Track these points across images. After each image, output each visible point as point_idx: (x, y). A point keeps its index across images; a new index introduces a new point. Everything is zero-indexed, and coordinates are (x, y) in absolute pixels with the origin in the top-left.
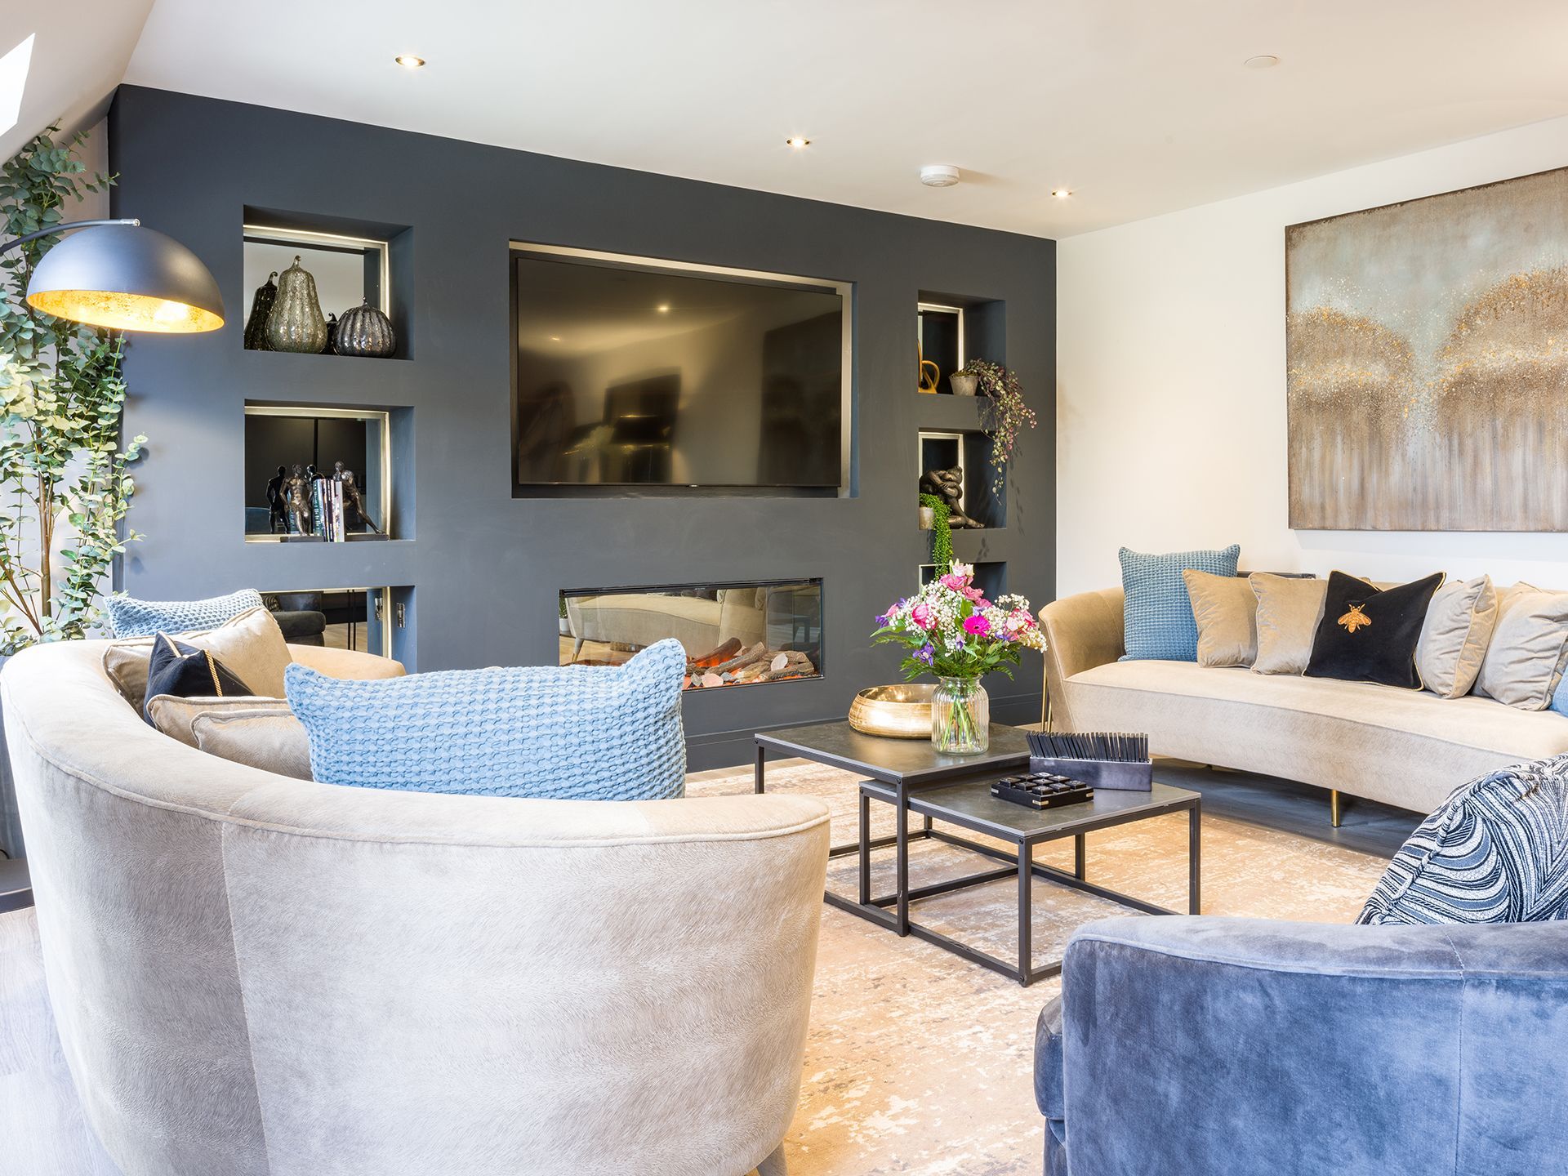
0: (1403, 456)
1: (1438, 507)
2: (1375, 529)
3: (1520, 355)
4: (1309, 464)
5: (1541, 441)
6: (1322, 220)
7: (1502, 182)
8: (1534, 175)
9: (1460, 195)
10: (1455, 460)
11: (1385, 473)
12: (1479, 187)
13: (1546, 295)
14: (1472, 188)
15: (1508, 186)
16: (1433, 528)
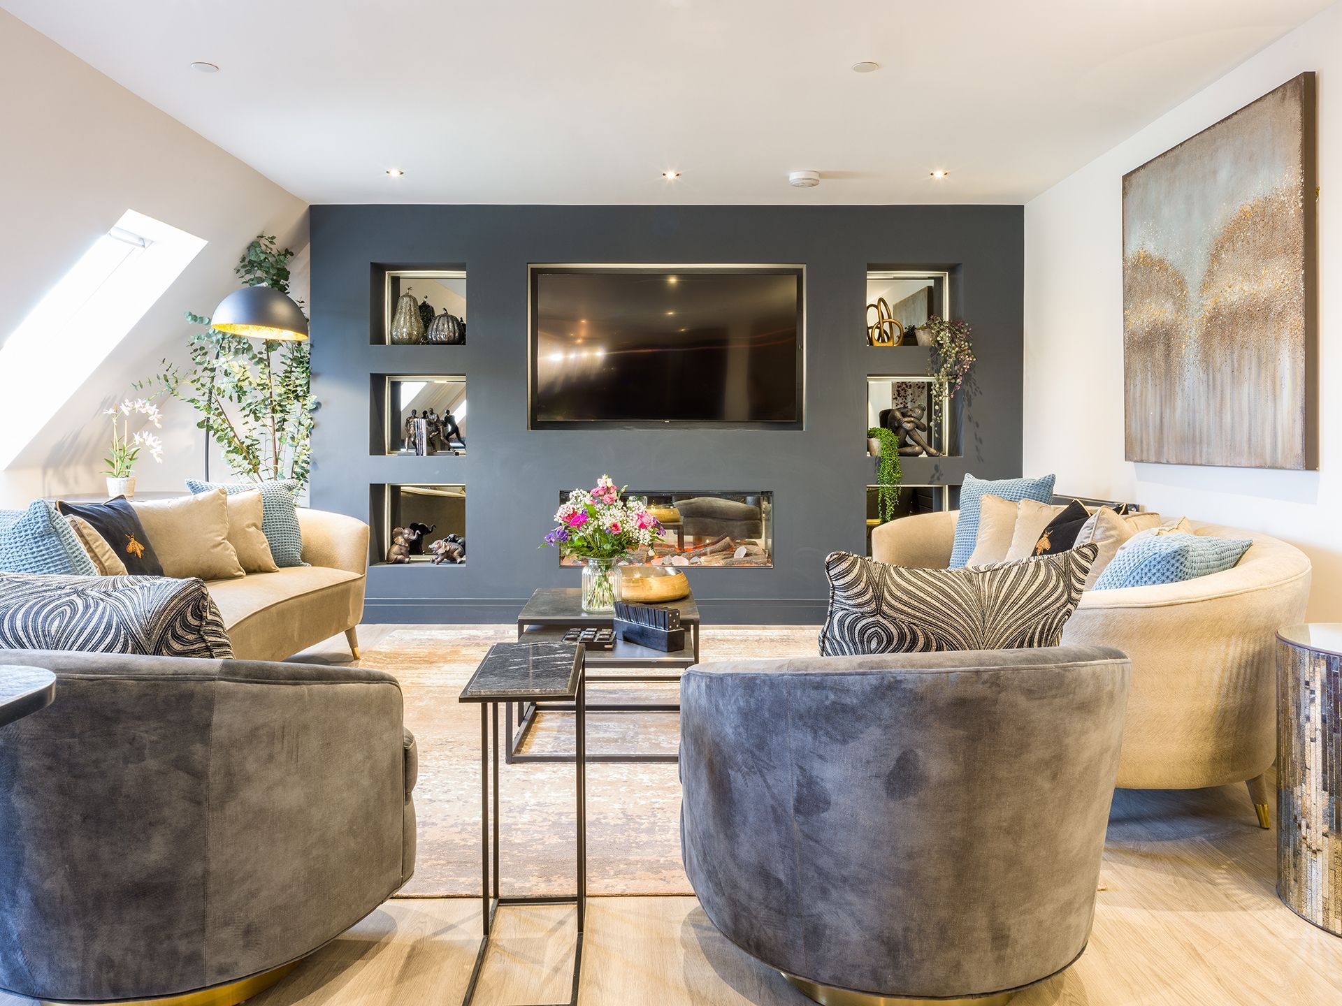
0: (1183, 390)
1: (1201, 442)
2: (1168, 463)
3: (1247, 287)
4: (1134, 399)
5: (1259, 375)
6: (1140, 167)
7: (1236, 113)
8: (1254, 102)
9: (1212, 130)
10: (1211, 395)
11: (1174, 410)
12: (1223, 121)
13: (1262, 223)
14: (1219, 123)
15: (1239, 116)
16: (1199, 463)
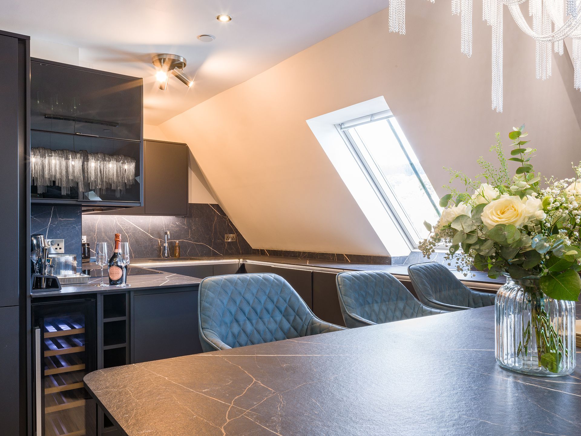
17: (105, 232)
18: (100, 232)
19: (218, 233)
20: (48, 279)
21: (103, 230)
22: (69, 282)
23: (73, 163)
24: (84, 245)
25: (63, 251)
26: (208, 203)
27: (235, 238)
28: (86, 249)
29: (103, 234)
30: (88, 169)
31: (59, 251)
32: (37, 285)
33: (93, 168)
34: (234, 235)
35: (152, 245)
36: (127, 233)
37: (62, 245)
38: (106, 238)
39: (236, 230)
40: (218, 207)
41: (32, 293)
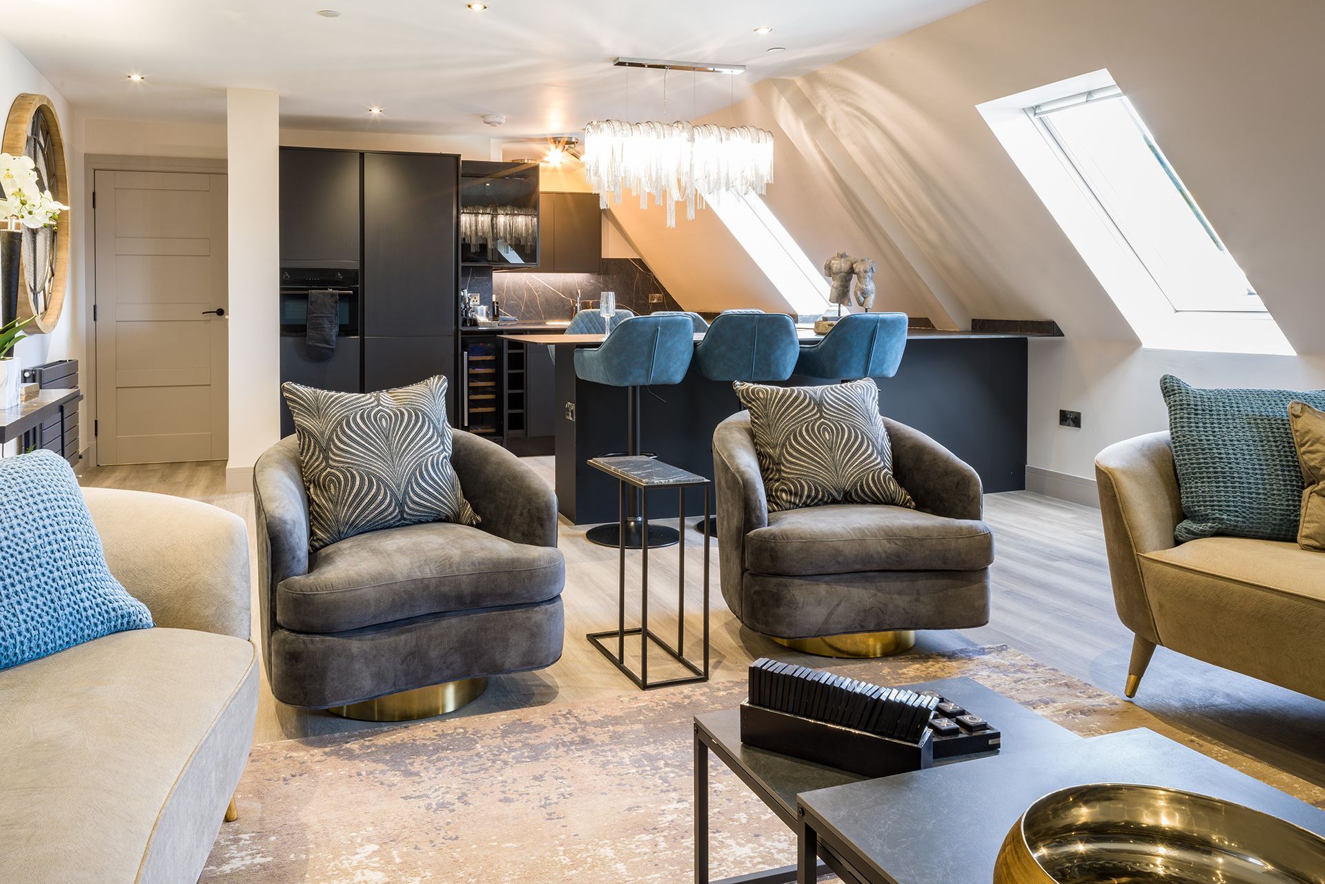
17: (514, 291)
18: (508, 291)
19: (641, 292)
20: (471, 320)
21: (512, 289)
22: (484, 324)
23: (482, 219)
24: (494, 302)
25: (478, 303)
26: (629, 257)
27: (662, 298)
28: (496, 308)
29: (512, 293)
30: (497, 225)
31: (476, 303)
32: (464, 323)
33: (503, 224)
34: (661, 295)
35: (564, 306)
36: (537, 292)
37: (478, 298)
38: (515, 297)
39: (664, 289)
40: (640, 262)
41: (461, 328)
